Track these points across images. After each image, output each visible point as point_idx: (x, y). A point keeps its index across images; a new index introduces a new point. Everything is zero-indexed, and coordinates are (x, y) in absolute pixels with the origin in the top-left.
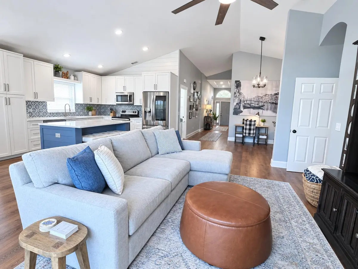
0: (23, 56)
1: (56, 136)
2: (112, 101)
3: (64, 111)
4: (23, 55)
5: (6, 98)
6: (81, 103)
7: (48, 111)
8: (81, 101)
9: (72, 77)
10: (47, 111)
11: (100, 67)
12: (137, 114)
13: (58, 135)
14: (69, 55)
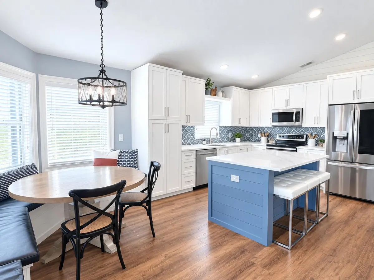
0: (183, 74)
1: (232, 180)
2: (266, 121)
3: (209, 137)
4: (182, 72)
5: (165, 124)
6: (229, 126)
7: (196, 138)
8: (229, 123)
9: (220, 94)
10: (194, 138)
11: (255, 77)
12: (304, 140)
13: (234, 178)
14: (226, 66)
